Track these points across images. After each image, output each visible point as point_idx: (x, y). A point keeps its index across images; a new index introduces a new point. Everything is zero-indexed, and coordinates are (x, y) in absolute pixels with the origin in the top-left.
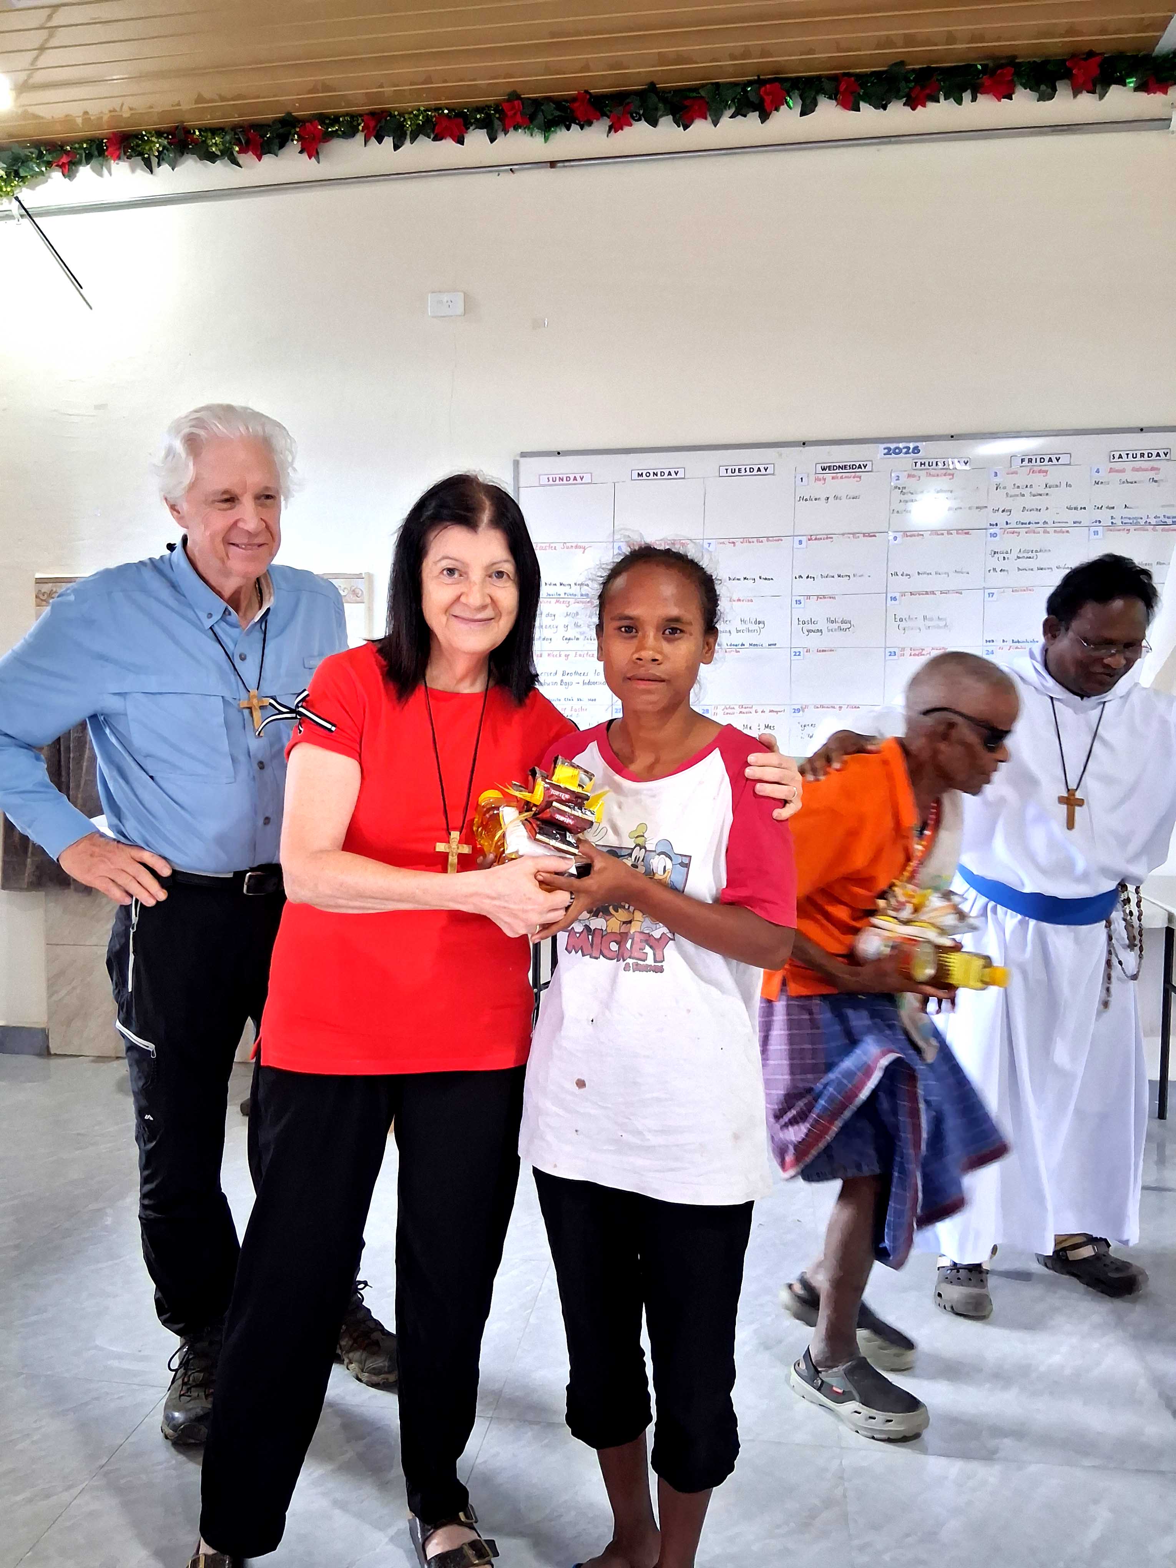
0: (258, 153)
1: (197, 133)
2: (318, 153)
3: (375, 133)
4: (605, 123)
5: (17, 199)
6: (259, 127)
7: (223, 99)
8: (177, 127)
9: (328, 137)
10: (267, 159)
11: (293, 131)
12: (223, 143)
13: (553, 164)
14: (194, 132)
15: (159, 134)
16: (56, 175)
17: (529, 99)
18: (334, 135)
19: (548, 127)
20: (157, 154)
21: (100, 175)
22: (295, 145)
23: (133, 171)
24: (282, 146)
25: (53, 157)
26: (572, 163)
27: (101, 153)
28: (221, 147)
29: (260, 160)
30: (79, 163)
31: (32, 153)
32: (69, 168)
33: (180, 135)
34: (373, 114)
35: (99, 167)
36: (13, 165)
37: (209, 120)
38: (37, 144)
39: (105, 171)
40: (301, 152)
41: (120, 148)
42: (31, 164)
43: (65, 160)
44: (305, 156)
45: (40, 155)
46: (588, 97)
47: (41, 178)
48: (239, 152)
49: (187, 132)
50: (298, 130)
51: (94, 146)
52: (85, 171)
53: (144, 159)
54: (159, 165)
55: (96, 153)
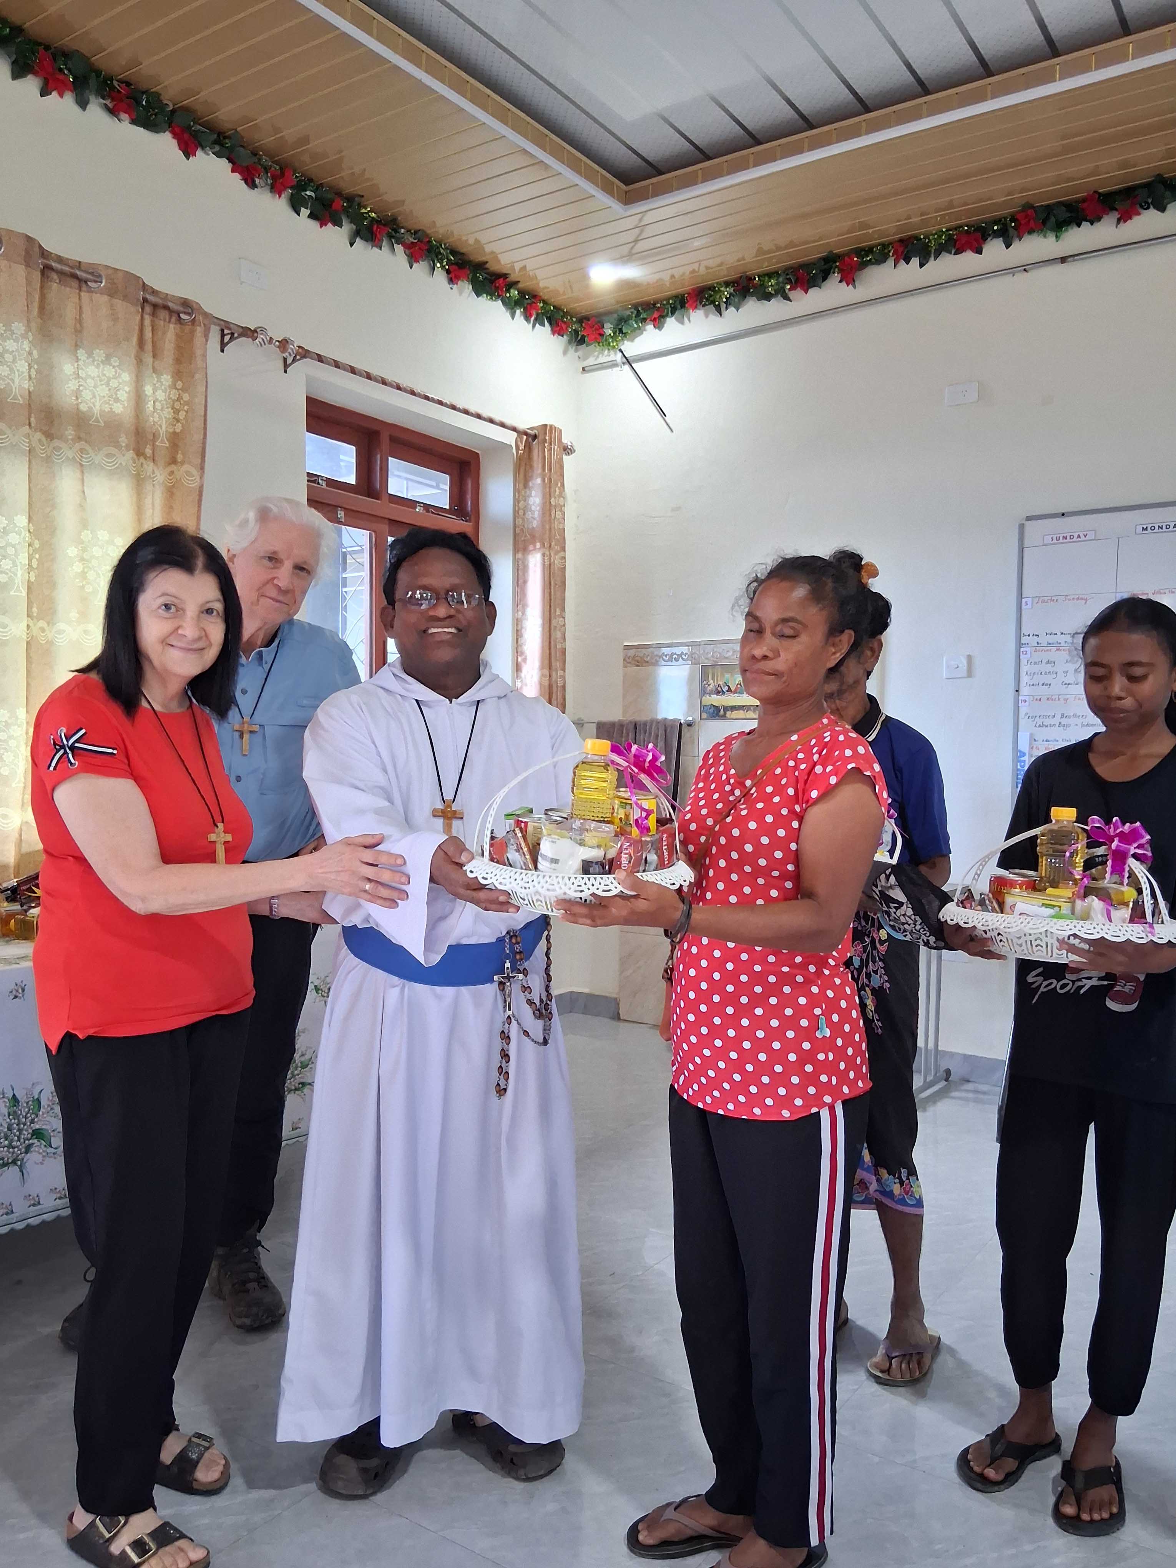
0: (805, 288)
1: (757, 279)
2: (854, 281)
3: (902, 257)
4: (1114, 216)
5: (621, 351)
6: (806, 266)
7: (778, 248)
8: (741, 277)
9: (864, 265)
10: (813, 291)
11: (834, 265)
12: (777, 284)
13: (1063, 260)
14: (755, 278)
15: (727, 284)
16: (650, 327)
17: (1042, 206)
18: (870, 263)
19: (1059, 227)
20: (724, 300)
21: (682, 323)
22: (837, 276)
23: (707, 316)
24: (825, 279)
25: (647, 315)
26: (1081, 257)
27: (683, 306)
28: (776, 287)
29: (806, 293)
30: (667, 315)
31: (632, 312)
32: (658, 322)
33: (744, 283)
34: (901, 241)
35: (681, 316)
36: (618, 325)
37: (766, 267)
38: (635, 306)
39: (686, 319)
40: (840, 281)
41: (696, 301)
42: (631, 321)
43: (656, 315)
44: (844, 283)
45: (638, 314)
46: (1097, 196)
47: (638, 331)
48: (790, 290)
49: (750, 279)
50: (838, 264)
51: (678, 302)
52: (671, 322)
53: (715, 306)
54: (727, 308)
55: (679, 307)
